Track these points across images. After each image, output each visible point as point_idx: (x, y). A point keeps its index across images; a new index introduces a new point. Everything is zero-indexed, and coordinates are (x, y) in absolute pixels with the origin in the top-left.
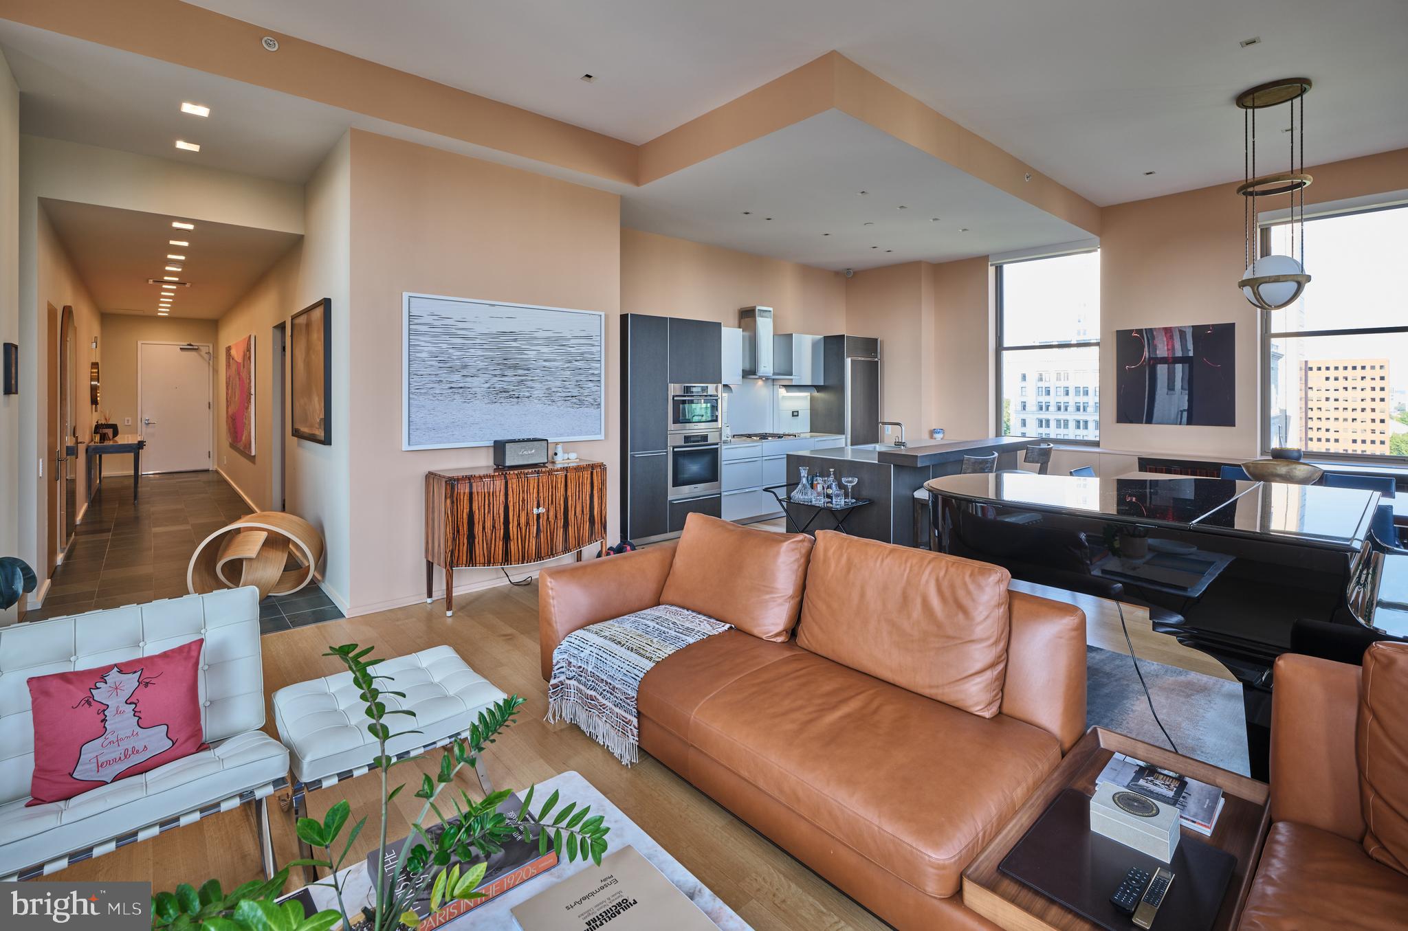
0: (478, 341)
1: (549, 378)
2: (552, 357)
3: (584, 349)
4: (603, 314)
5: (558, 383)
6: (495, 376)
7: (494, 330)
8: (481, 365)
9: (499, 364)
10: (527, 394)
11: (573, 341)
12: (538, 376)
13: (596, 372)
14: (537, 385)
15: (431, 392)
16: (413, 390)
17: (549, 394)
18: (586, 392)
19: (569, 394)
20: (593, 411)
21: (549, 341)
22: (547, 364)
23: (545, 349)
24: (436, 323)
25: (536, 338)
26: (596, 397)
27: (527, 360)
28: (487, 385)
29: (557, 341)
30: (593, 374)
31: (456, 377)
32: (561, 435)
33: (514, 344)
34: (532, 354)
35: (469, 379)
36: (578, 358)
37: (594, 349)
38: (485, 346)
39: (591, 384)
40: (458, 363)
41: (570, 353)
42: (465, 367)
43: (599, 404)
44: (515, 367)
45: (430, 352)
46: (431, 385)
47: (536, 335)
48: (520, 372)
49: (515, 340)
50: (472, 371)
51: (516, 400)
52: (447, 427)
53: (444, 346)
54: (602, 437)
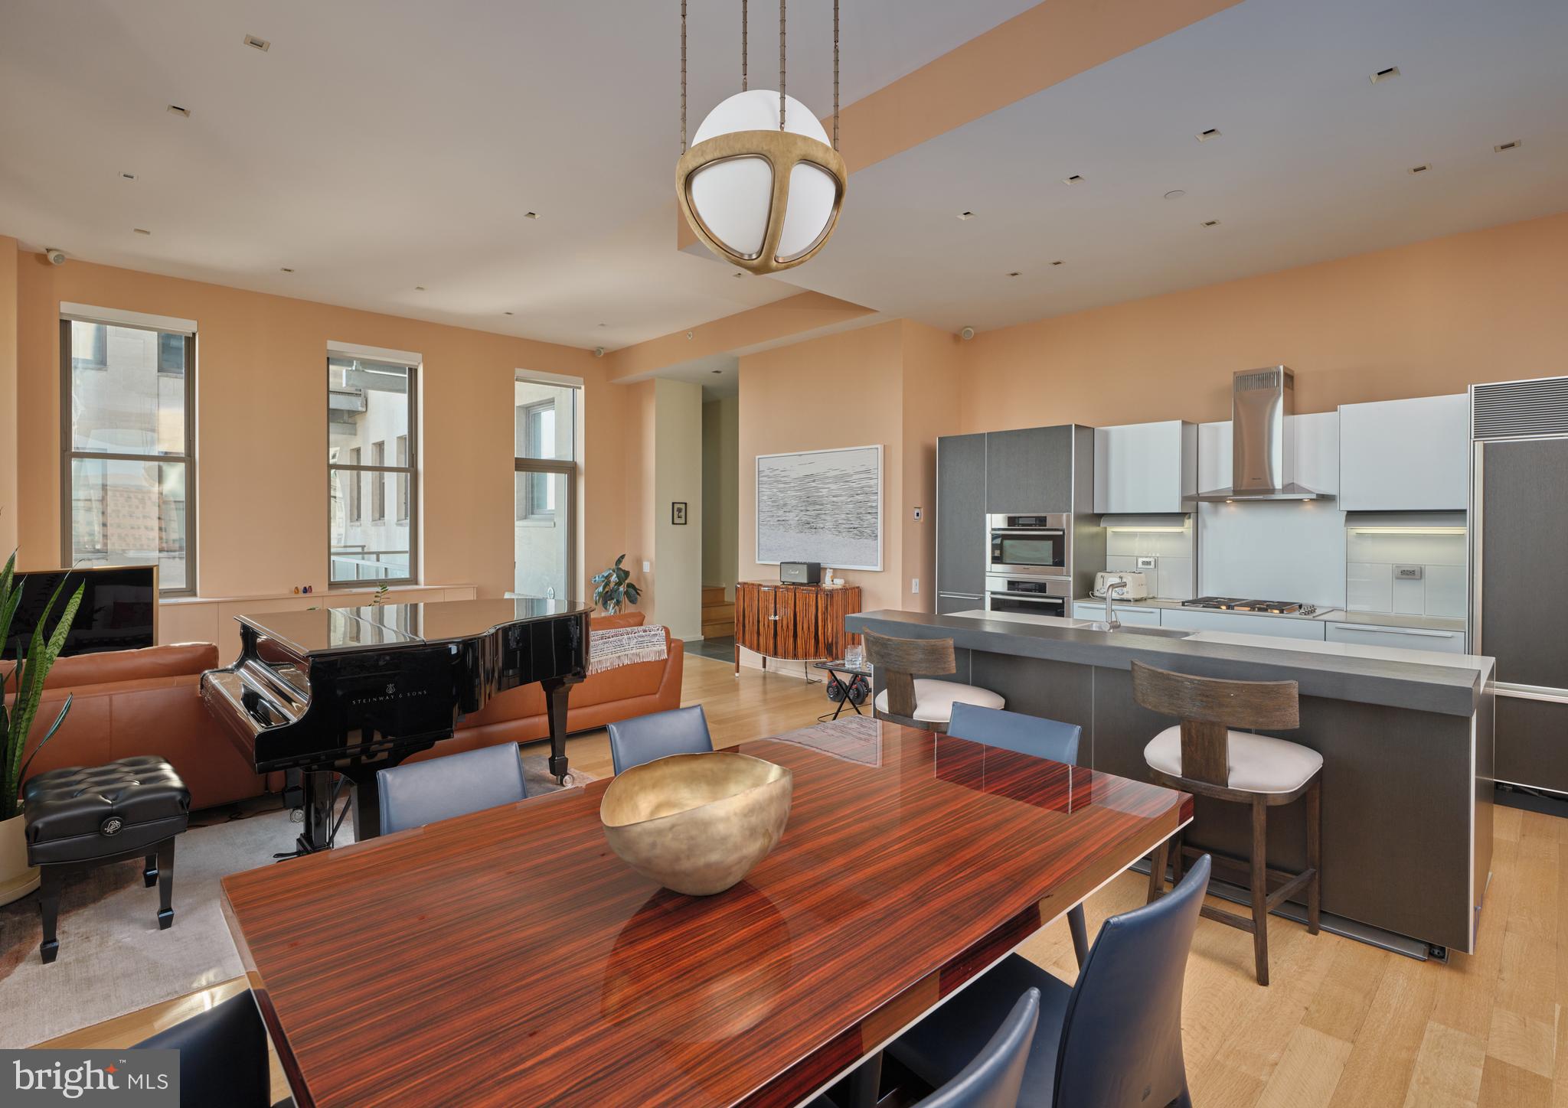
0: (792, 485)
1: (836, 512)
2: (839, 492)
3: (864, 483)
4: (880, 447)
5: (843, 516)
6: (802, 511)
7: (801, 475)
8: (794, 502)
9: (804, 501)
10: (822, 526)
11: (855, 477)
12: (829, 510)
13: (874, 504)
14: (828, 518)
15: (769, 523)
16: (761, 523)
17: (837, 525)
18: (865, 524)
19: (852, 526)
20: (870, 542)
21: (837, 479)
22: (835, 499)
23: (833, 487)
24: (771, 474)
25: (827, 478)
26: (874, 529)
27: (822, 497)
28: (797, 518)
29: (843, 478)
30: (871, 507)
31: (781, 513)
32: (845, 563)
33: (813, 484)
34: (824, 492)
35: (787, 514)
36: (859, 492)
37: (872, 482)
38: (797, 488)
39: (869, 517)
40: (781, 502)
41: (851, 488)
42: (785, 505)
43: (877, 536)
44: (815, 503)
45: (767, 495)
46: (768, 519)
47: (828, 474)
48: (818, 507)
49: (814, 481)
50: (789, 508)
51: (814, 530)
52: (776, 549)
53: (775, 490)
54: (878, 568)
